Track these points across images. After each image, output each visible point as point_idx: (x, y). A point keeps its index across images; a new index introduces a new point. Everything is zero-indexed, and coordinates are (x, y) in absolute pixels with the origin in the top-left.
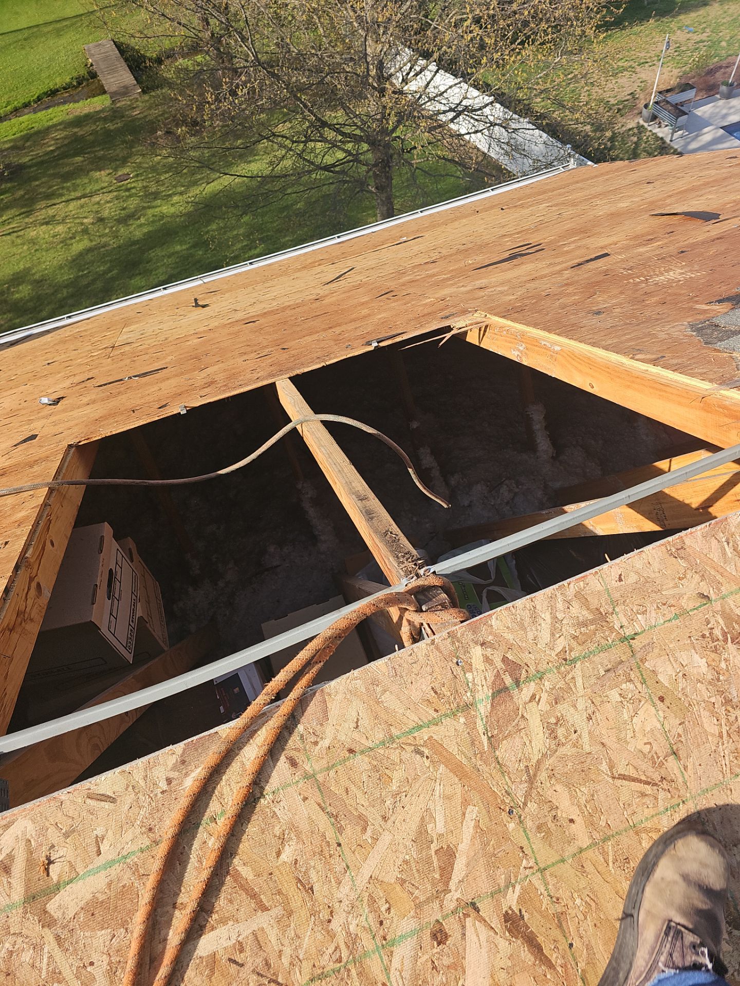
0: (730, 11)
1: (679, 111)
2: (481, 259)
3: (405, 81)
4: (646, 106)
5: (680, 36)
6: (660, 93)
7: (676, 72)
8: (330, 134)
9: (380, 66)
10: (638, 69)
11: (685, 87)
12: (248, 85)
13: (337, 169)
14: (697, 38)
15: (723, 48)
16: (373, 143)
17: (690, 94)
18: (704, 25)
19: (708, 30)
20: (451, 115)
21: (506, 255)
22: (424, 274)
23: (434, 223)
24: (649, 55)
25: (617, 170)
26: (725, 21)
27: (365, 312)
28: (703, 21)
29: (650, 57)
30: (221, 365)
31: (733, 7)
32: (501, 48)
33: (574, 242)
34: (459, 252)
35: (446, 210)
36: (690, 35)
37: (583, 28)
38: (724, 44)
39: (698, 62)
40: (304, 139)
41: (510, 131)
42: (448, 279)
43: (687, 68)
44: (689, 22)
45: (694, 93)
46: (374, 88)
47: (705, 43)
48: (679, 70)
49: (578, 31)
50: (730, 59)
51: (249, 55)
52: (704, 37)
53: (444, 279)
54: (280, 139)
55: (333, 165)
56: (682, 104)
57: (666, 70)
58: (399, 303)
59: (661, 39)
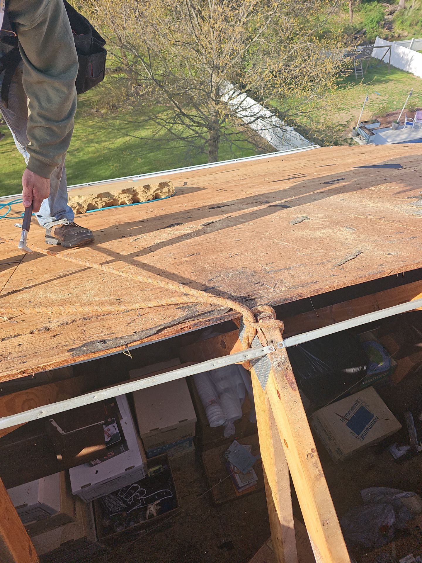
0: (399, 88)
1: (372, 132)
2: (273, 178)
3: (230, 98)
4: (354, 128)
5: (373, 96)
6: (362, 122)
7: (371, 114)
8: (187, 121)
9: (218, 90)
10: (351, 110)
11: (375, 122)
12: (146, 89)
13: (189, 139)
14: (381, 98)
15: (395, 105)
16: (210, 128)
17: (377, 125)
18: (385, 92)
19: (387, 95)
20: (253, 119)
21: (287, 177)
22: (241, 183)
23: (244, 165)
24: (357, 103)
25: (344, 149)
26: (396, 92)
27: (209, 196)
28: (385, 90)
29: (357, 105)
30: (125, 214)
31: (400, 85)
32: (283, 86)
33: (325, 174)
34: (259, 176)
35: (250, 161)
36: (378, 96)
37: (326, 82)
38: (395, 103)
39: (382, 109)
40: (173, 122)
41: (284, 131)
42: (256, 185)
43: (376, 112)
44: (378, 90)
45: (379, 125)
46: (213, 100)
47: (385, 101)
48: (372, 113)
49: (324, 83)
50: (398, 111)
51: (148, 74)
52: (385, 98)
53: (253, 185)
54: (159, 120)
55: (187, 138)
56: (373, 130)
57: (365, 112)
58: (228, 193)
59: (363, 97)
